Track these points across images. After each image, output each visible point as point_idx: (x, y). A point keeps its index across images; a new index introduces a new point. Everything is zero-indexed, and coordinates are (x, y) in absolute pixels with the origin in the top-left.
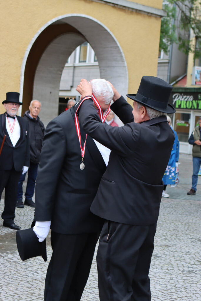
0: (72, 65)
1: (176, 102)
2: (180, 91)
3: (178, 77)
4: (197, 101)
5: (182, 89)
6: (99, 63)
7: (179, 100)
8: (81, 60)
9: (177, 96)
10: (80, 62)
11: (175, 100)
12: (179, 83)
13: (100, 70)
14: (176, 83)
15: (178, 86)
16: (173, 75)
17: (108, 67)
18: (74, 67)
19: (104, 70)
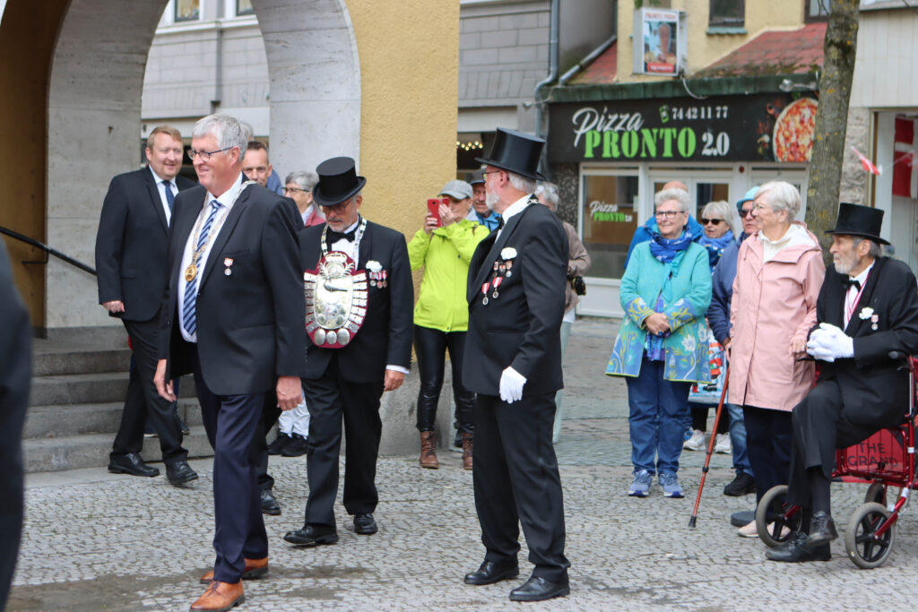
0: (213, 26)
1: (583, 136)
2: (598, 97)
3: (587, 49)
4: (655, 131)
5: (602, 89)
6: (258, 18)
7: (595, 128)
8: (242, 9)
9: (588, 117)
10: (238, 14)
11: (579, 133)
12: (591, 68)
13: (266, 41)
14: (582, 69)
15: (587, 79)
16: (568, 42)
17: (292, 31)
18: (221, 32)
19: (278, 42)
